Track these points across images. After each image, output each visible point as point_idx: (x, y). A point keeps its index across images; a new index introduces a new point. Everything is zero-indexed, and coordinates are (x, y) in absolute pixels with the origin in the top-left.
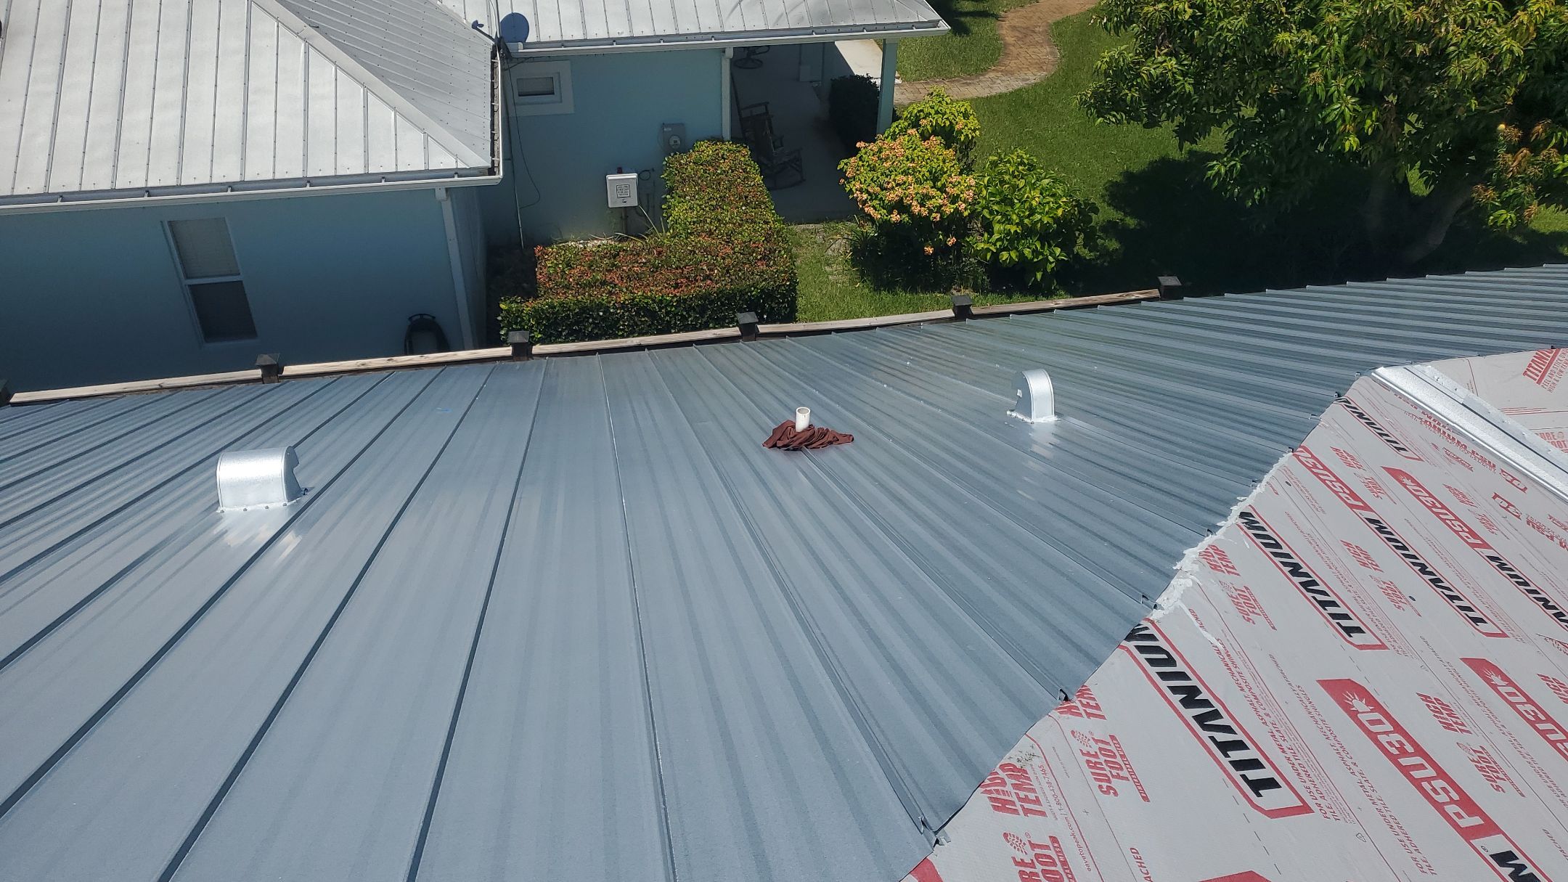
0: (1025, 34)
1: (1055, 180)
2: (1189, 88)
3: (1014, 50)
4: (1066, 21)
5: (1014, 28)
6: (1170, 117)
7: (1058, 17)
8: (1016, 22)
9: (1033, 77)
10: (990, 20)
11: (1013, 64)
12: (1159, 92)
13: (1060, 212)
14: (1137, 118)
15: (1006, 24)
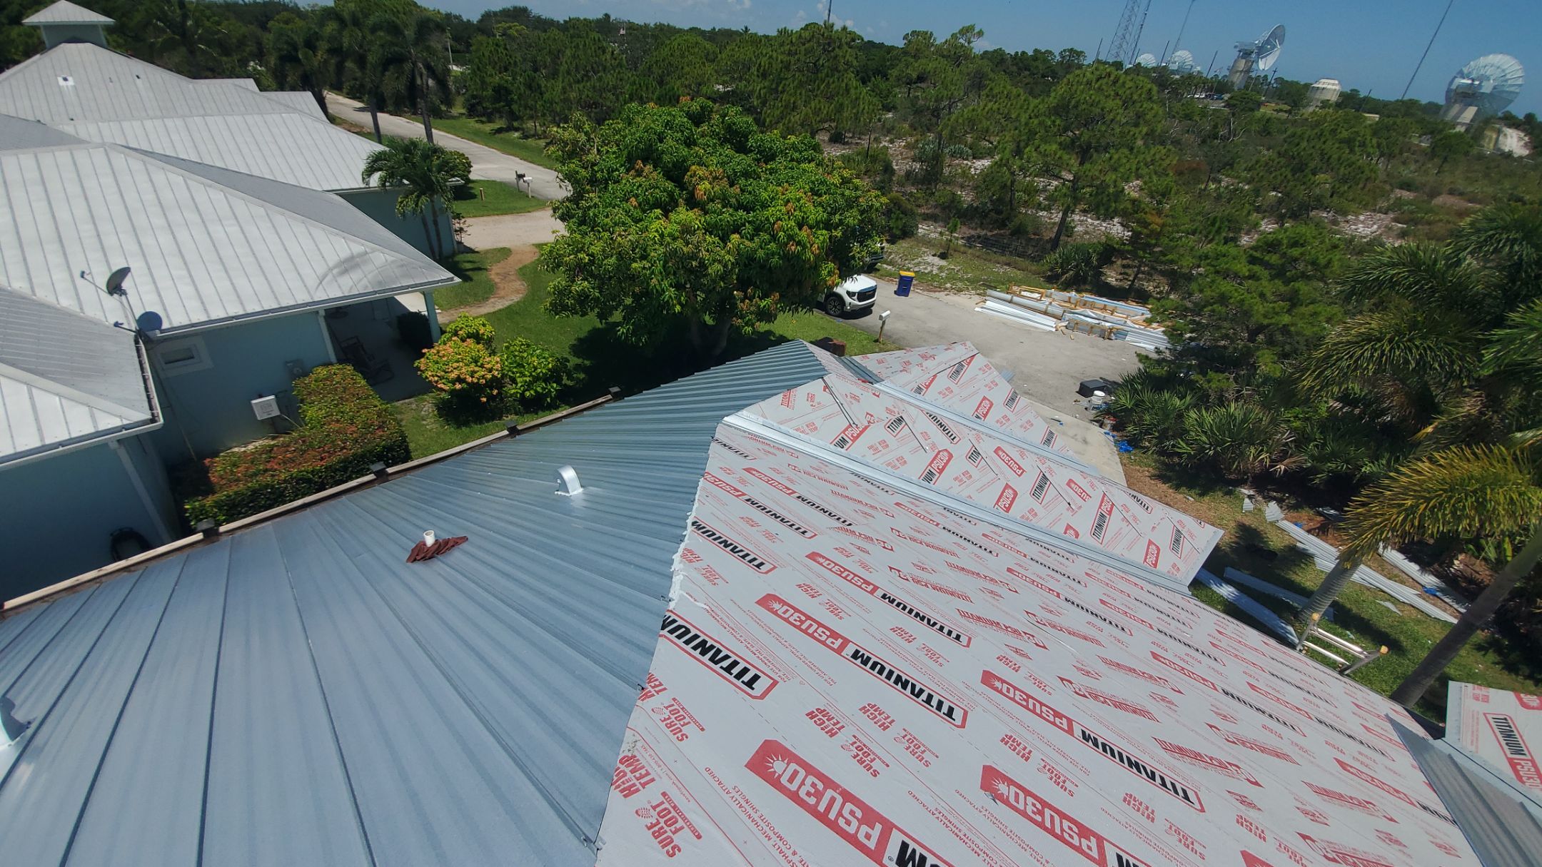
0: (505, 276)
1: (543, 350)
2: (597, 294)
3: (501, 286)
4: (525, 267)
5: (497, 274)
6: (592, 309)
7: (521, 266)
8: (498, 271)
9: (516, 298)
10: (484, 273)
11: (502, 293)
12: (583, 299)
13: (550, 366)
14: (576, 313)
15: (493, 272)
